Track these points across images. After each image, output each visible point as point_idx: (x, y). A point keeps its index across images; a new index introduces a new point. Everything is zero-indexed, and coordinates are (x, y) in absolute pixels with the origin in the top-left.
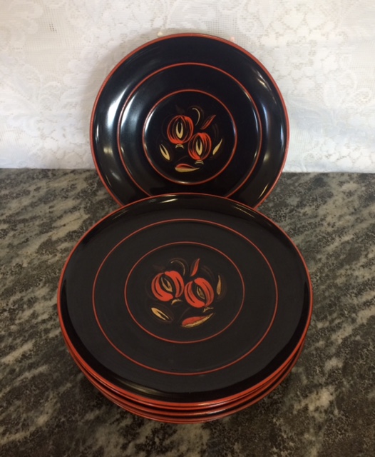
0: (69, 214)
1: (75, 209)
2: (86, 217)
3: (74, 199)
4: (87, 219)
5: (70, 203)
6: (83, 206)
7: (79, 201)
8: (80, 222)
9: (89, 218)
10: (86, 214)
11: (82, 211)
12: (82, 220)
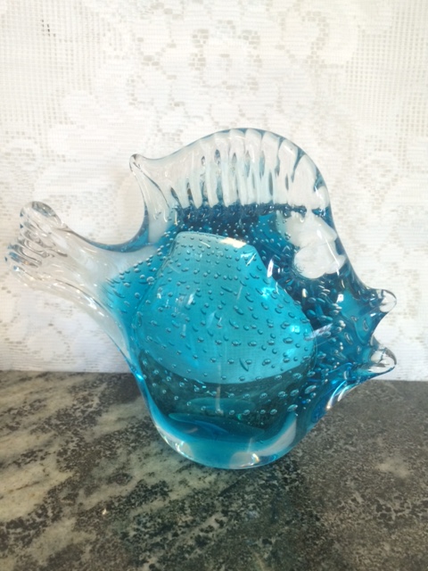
0: (12, 469)
1: (31, 455)
2: (59, 477)
3: (33, 432)
4: (63, 485)
5: (22, 442)
6: (56, 448)
7: (45, 437)
8: (40, 492)
9: (69, 481)
10: (61, 470)
11: (51, 462)
12: (47, 488)
